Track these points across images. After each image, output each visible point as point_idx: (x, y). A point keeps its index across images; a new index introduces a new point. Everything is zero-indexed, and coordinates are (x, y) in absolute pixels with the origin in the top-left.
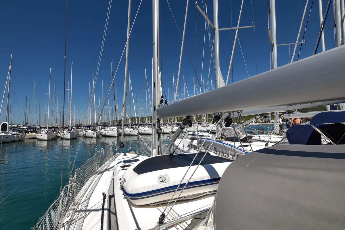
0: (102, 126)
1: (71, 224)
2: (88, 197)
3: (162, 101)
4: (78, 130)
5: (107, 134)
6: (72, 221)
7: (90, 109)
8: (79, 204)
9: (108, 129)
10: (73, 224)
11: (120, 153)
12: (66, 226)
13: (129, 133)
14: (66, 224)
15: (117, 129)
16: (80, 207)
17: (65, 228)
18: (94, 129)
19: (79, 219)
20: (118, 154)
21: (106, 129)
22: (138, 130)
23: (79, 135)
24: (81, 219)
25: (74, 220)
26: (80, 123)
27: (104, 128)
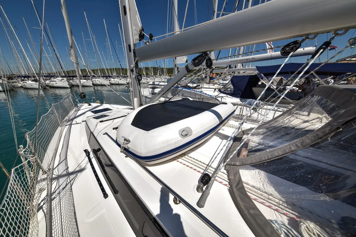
0: (45, 76)
1: (51, 200)
2: (63, 158)
3: (142, 37)
4: (11, 81)
5: (55, 85)
6: (51, 195)
7: (15, 50)
8: (53, 169)
9: (55, 80)
10: (55, 198)
11: (83, 103)
12: (44, 206)
13: (83, 84)
14: (44, 204)
15: (67, 79)
16: (56, 173)
17: (43, 211)
18: (34, 79)
19: (63, 189)
20: (80, 104)
21: (53, 80)
22: (92, 82)
23: (14, 87)
24: (67, 188)
25: (54, 193)
26: (10, 73)
27: (50, 79)
